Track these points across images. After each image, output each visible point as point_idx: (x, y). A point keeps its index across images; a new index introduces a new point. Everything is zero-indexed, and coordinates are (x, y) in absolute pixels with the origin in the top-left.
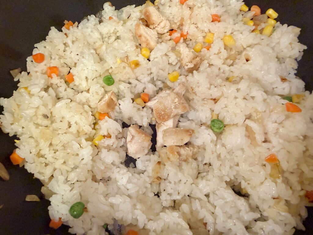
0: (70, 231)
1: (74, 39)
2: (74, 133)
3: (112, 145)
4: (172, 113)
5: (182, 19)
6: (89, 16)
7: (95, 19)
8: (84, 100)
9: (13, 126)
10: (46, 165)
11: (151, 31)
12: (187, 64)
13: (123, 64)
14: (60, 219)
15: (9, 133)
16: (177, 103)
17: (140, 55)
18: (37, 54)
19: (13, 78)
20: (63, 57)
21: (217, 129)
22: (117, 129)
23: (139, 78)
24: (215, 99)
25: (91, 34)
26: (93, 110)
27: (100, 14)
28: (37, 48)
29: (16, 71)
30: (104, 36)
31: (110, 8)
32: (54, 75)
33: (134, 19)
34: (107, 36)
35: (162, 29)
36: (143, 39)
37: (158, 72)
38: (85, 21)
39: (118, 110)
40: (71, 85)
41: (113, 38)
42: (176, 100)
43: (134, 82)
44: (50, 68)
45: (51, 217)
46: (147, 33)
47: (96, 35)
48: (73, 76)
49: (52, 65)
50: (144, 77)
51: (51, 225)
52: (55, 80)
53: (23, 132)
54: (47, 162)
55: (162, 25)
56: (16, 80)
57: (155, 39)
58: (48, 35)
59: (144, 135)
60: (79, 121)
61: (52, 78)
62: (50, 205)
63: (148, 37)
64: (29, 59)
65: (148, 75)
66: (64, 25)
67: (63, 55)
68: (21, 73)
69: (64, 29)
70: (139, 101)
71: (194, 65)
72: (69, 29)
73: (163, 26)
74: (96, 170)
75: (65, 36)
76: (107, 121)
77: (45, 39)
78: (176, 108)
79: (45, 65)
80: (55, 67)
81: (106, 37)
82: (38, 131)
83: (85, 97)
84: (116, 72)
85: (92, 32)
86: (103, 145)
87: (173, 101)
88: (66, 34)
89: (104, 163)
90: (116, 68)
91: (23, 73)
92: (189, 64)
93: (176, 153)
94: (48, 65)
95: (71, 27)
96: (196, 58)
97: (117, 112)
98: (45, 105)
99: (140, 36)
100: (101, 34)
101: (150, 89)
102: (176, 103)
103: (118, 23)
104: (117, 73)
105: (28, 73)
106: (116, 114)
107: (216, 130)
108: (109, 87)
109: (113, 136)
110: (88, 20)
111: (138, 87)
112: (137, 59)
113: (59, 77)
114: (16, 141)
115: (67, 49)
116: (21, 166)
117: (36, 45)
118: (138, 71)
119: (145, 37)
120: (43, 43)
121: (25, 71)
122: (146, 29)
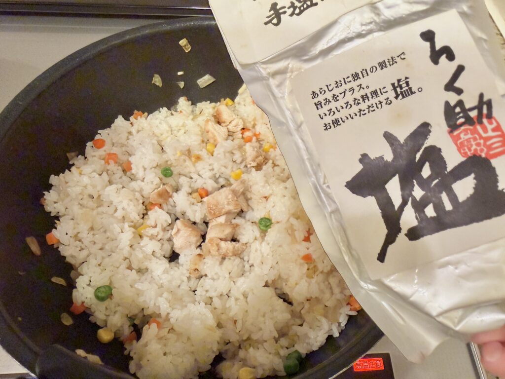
0: (91, 319)
1: (140, 129)
2: (119, 218)
3: (156, 235)
4: (223, 208)
5: (255, 119)
6: (161, 109)
7: (167, 112)
8: (137, 189)
9: (56, 205)
10: (82, 249)
11: (220, 128)
12: (250, 162)
13: (183, 157)
14: (83, 303)
15: (50, 212)
16: (231, 200)
17: (204, 150)
18: (98, 139)
19: (69, 161)
20: (125, 145)
21: (264, 226)
22: (166, 221)
23: (200, 173)
24: (265, 197)
25: (159, 125)
26: (145, 200)
27: (175, 108)
28: (100, 134)
29: (73, 154)
30: (173, 129)
31: (185, 102)
32: (111, 162)
33: (207, 115)
34: (176, 128)
35: (234, 128)
36: (210, 135)
37: (220, 169)
38: (157, 113)
39: (172, 204)
40: (128, 173)
41: (182, 131)
42: (230, 196)
43: (195, 176)
44: (109, 154)
45: (74, 301)
46: (215, 130)
47: (165, 127)
48: (131, 164)
49: (112, 152)
50: (206, 172)
51: (72, 309)
52: (112, 166)
53: (66, 213)
54: (83, 247)
55: (234, 123)
56: (71, 163)
57: (224, 136)
58: (114, 123)
59: (191, 229)
60: (126, 207)
61: (109, 164)
62: (76, 287)
63: (216, 134)
64: (89, 144)
65: (210, 170)
66: (132, 114)
67: (126, 144)
68: (78, 156)
69: (132, 118)
70: (196, 195)
71: (258, 164)
72: (136, 119)
73: (236, 125)
74: (133, 259)
75: (130, 125)
76: (156, 212)
77: (110, 127)
78: (228, 204)
79: (105, 151)
80: (115, 154)
81: (175, 130)
82: (81, 211)
83: (139, 186)
84: (176, 164)
85: (160, 123)
86: (147, 234)
87: (227, 197)
88: (131, 123)
89: (143, 252)
90: (175, 160)
91: (80, 156)
92: (252, 163)
93: (215, 245)
94: (108, 152)
95: (139, 117)
96: (259, 157)
97: (172, 206)
98: (94, 187)
99: (208, 132)
100: (170, 127)
101: (210, 185)
102: (229, 199)
103: (188, 117)
104: (177, 166)
105: (86, 158)
106: (170, 207)
107: (262, 228)
108: (166, 178)
109: (159, 226)
110: (160, 112)
111: (198, 182)
112: (200, 153)
113: (117, 165)
114: (56, 221)
115: (130, 137)
116: (55, 246)
117: (99, 131)
118: (200, 165)
119: (213, 134)
120: (107, 131)
121: (82, 155)
122: (215, 126)
